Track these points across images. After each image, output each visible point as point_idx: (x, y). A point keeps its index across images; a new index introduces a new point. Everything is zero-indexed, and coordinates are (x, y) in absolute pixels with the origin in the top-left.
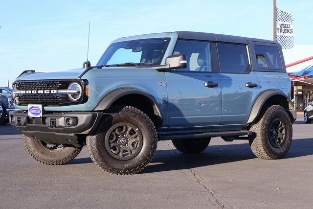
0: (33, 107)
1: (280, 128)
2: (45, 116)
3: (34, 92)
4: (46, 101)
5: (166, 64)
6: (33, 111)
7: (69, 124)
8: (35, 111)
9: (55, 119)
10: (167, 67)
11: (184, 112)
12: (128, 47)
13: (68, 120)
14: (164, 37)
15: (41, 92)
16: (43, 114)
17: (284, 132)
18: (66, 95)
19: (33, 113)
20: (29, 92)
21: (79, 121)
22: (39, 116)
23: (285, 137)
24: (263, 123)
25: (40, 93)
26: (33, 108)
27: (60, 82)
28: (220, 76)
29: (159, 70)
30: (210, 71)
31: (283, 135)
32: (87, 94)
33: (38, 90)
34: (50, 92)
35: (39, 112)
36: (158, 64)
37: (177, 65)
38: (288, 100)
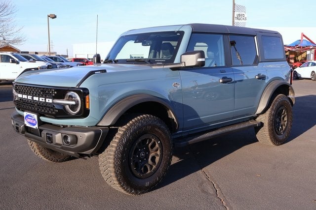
0: (28, 115)
1: (283, 116)
2: (41, 128)
3: (30, 97)
4: (41, 110)
5: (181, 62)
6: (29, 120)
7: (68, 143)
8: (31, 121)
9: (52, 135)
10: (183, 65)
11: (199, 113)
12: (137, 41)
13: (65, 138)
14: (177, 30)
15: (36, 98)
16: (39, 126)
17: (286, 119)
18: (63, 106)
19: (30, 123)
20: (25, 96)
21: (78, 140)
22: (34, 127)
23: (287, 124)
24: (270, 114)
25: (36, 101)
26: (29, 117)
27: (56, 90)
28: (233, 70)
29: (173, 69)
30: (224, 65)
31: (285, 121)
32: (87, 107)
33: (33, 96)
34: (45, 100)
35: (34, 122)
36: (171, 61)
37: (194, 64)
38: (290, 88)
